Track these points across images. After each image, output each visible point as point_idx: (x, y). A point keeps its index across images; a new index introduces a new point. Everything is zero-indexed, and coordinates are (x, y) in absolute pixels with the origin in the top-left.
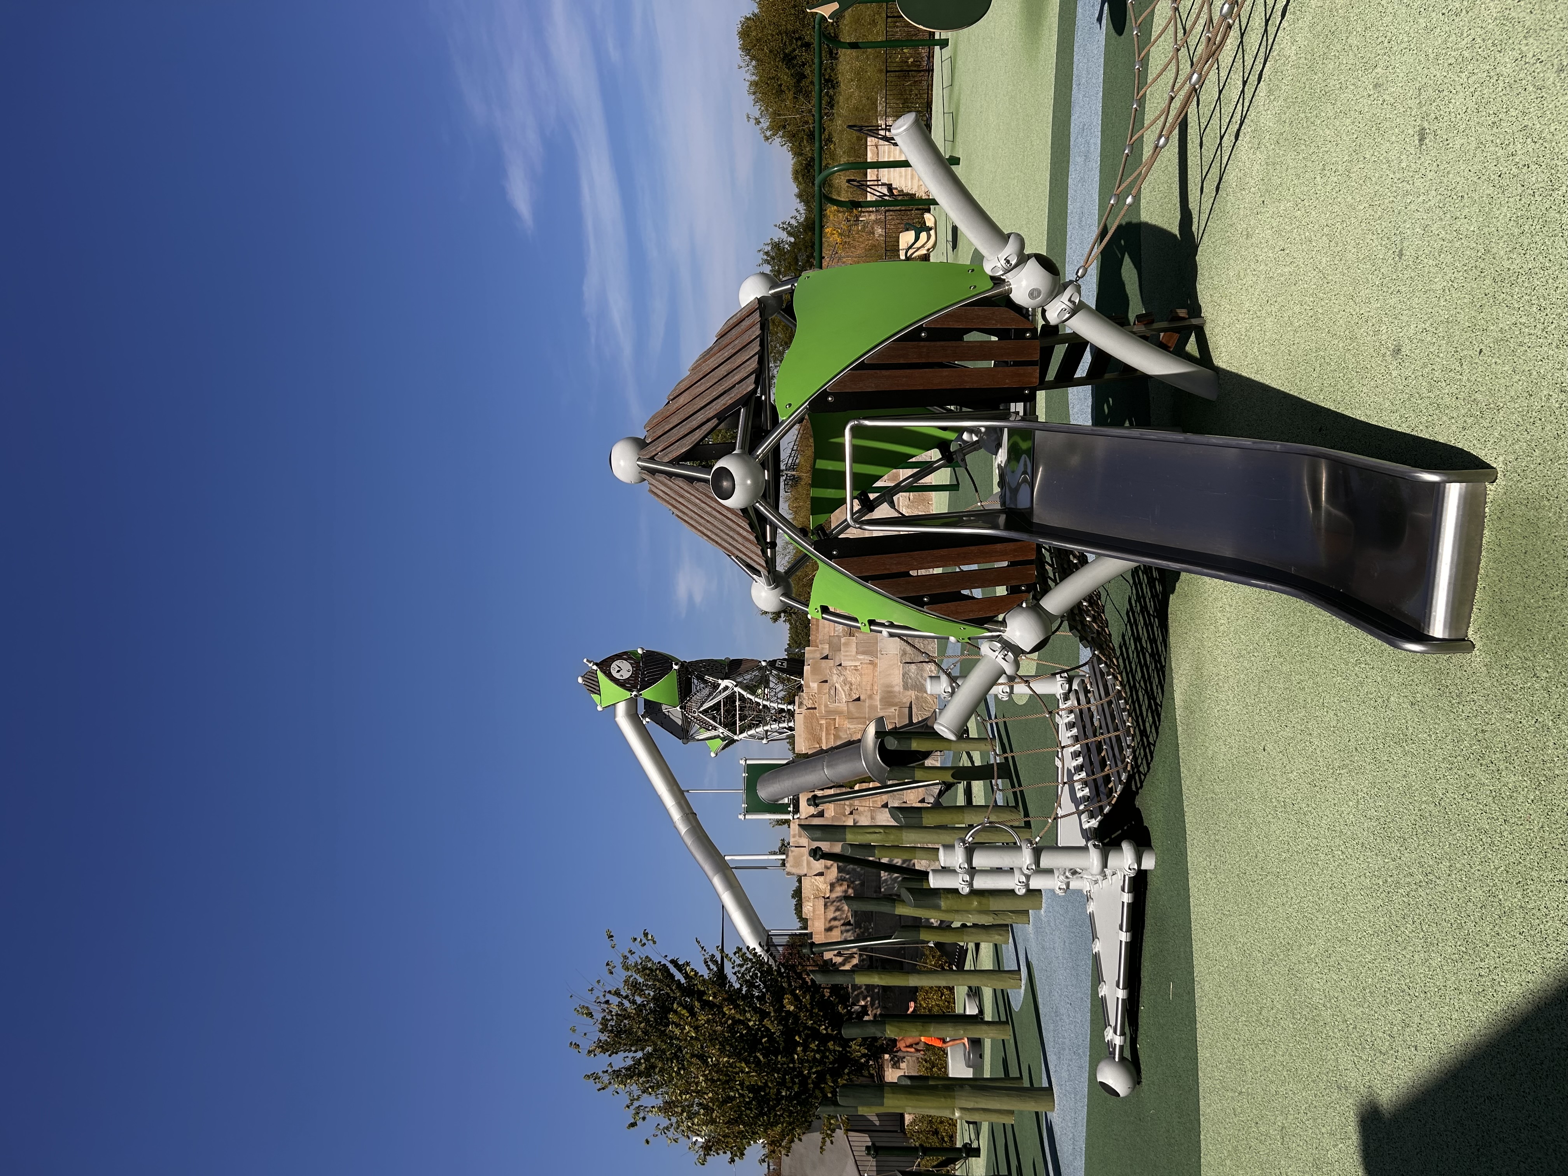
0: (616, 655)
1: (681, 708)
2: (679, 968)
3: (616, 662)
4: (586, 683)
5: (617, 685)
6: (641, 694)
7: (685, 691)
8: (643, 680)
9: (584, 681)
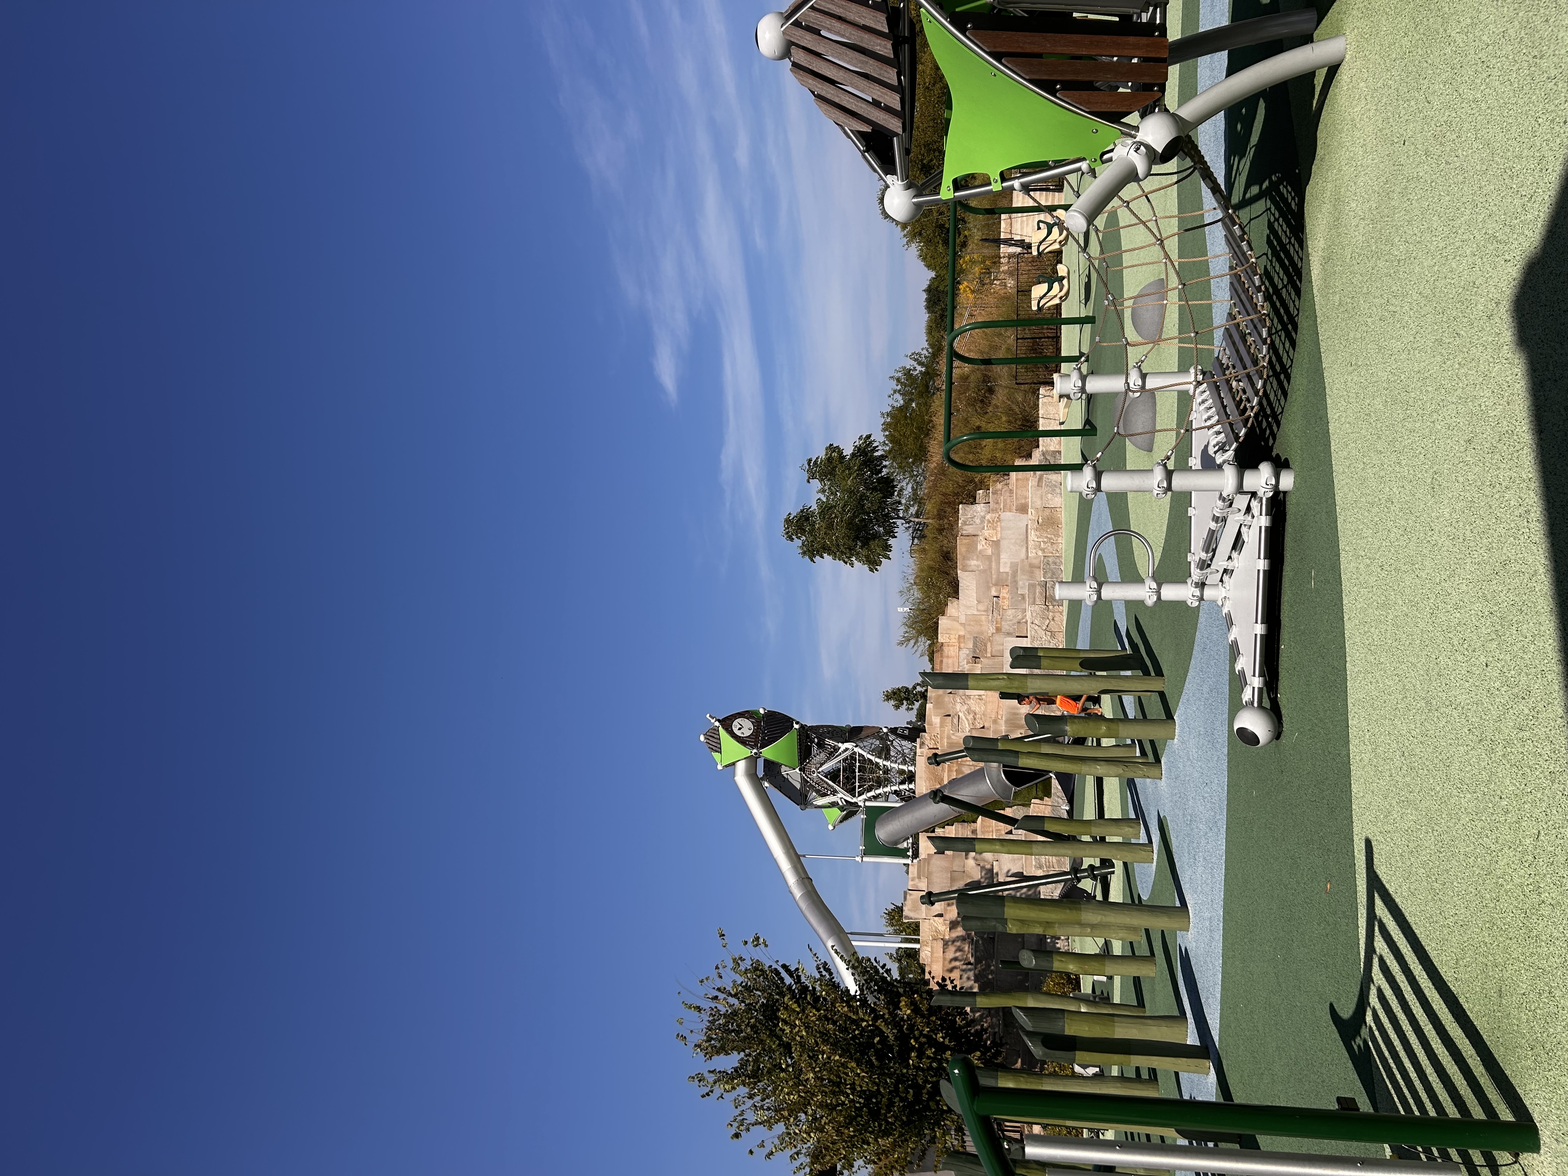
0: (738, 713)
1: (800, 770)
2: (790, 973)
3: (739, 720)
4: (708, 741)
5: (738, 742)
6: (761, 753)
7: (804, 755)
8: (763, 739)
9: (705, 738)
